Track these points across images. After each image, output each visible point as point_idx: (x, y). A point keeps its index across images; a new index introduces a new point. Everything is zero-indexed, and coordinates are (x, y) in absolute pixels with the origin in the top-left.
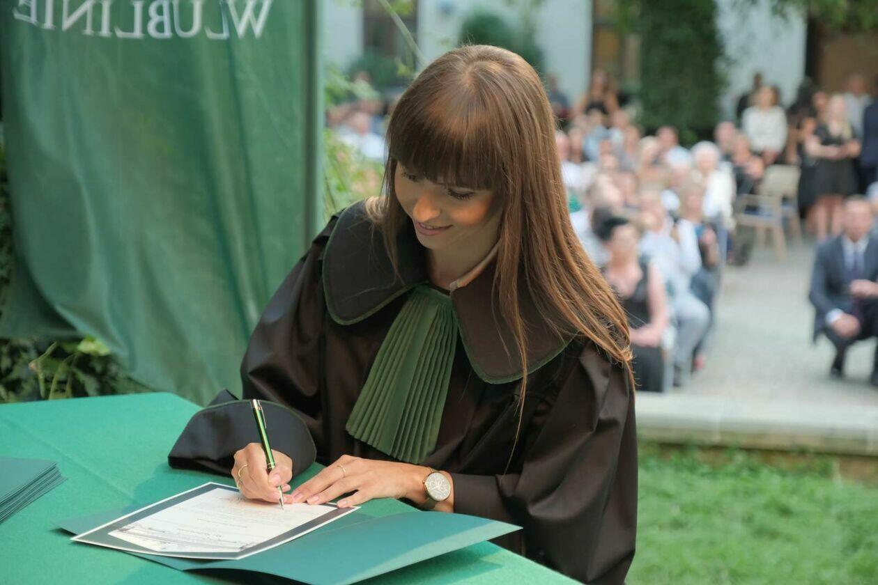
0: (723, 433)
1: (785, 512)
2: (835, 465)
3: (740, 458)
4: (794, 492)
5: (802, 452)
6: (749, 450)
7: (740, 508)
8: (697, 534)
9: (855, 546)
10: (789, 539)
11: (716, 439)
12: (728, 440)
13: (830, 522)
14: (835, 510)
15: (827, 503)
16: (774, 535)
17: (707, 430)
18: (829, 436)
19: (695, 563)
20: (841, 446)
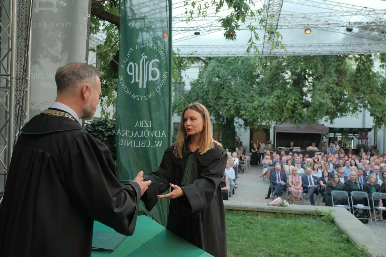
0: (239, 207)
1: (251, 223)
2: (259, 213)
3: (242, 212)
4: (252, 219)
5: (253, 211)
6: (244, 211)
7: (242, 222)
8: (235, 228)
9: (263, 230)
10: (251, 229)
11: (238, 209)
12: (240, 209)
13: (258, 225)
14: (259, 223)
15: (258, 221)
16: (249, 228)
17: (236, 207)
18: (258, 209)
19: (235, 234)
20: (260, 210)
